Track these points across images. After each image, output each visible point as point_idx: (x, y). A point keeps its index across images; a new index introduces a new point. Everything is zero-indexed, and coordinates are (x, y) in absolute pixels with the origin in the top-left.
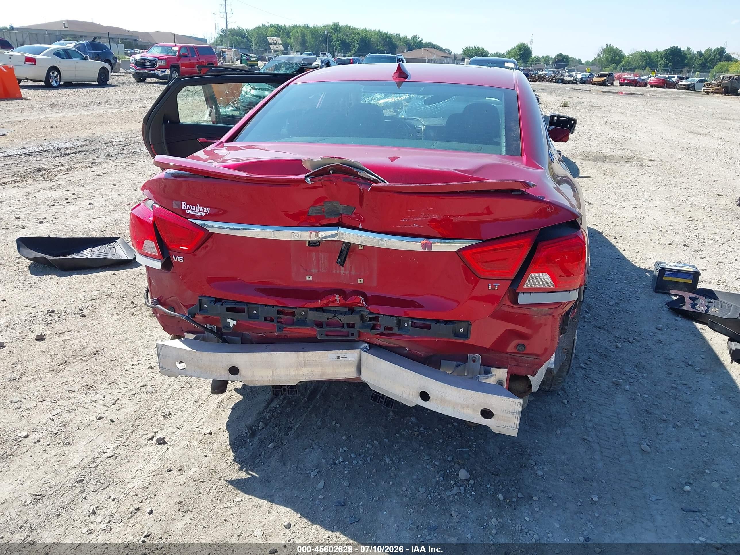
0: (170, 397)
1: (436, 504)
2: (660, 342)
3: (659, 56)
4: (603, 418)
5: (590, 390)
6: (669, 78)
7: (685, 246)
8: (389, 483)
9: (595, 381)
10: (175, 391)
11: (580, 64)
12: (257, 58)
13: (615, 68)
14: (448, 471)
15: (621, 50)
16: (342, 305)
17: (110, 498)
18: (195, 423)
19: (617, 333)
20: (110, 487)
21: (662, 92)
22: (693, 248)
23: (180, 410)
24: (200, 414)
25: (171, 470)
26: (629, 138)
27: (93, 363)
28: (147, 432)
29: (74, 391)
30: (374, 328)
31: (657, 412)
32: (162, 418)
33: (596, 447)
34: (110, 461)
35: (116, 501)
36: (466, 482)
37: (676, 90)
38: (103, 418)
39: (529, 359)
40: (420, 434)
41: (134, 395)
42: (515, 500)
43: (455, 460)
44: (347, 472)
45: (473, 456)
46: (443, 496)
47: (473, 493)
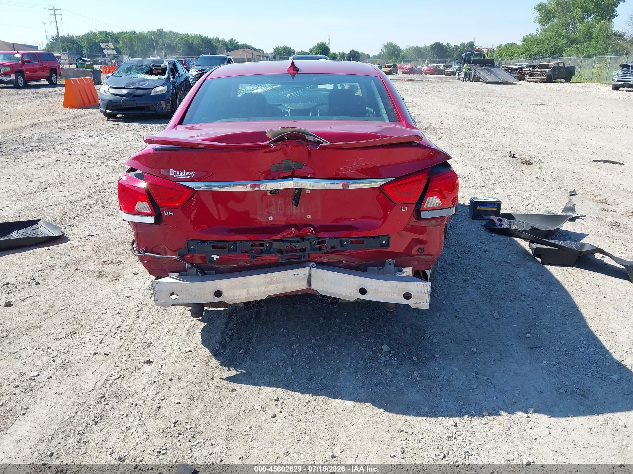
0: (146, 332)
1: (373, 369)
2: (486, 251)
3: (428, 50)
4: (464, 302)
5: (450, 286)
6: (438, 66)
7: (483, 187)
8: (336, 362)
9: (451, 280)
10: (147, 327)
11: (368, 58)
12: (92, 62)
13: (396, 61)
14: (374, 348)
15: (399, 46)
16: (296, 236)
17: (132, 404)
18: (175, 346)
19: (456, 248)
20: (128, 397)
21: (434, 78)
22: (489, 188)
23: (158, 340)
24: (175, 340)
25: (172, 380)
26: (421, 113)
27: (66, 317)
28: (139, 358)
29: (62, 339)
30: (320, 249)
31: (496, 294)
32: (147, 347)
33: (466, 320)
34: (119, 381)
35: (138, 405)
36: (388, 353)
37: (444, 76)
38: (97, 353)
39: (426, 258)
40: (346, 328)
41: (115, 334)
42: (424, 359)
43: (376, 341)
44: (305, 359)
45: (387, 337)
46: (376, 364)
47: (396, 359)
